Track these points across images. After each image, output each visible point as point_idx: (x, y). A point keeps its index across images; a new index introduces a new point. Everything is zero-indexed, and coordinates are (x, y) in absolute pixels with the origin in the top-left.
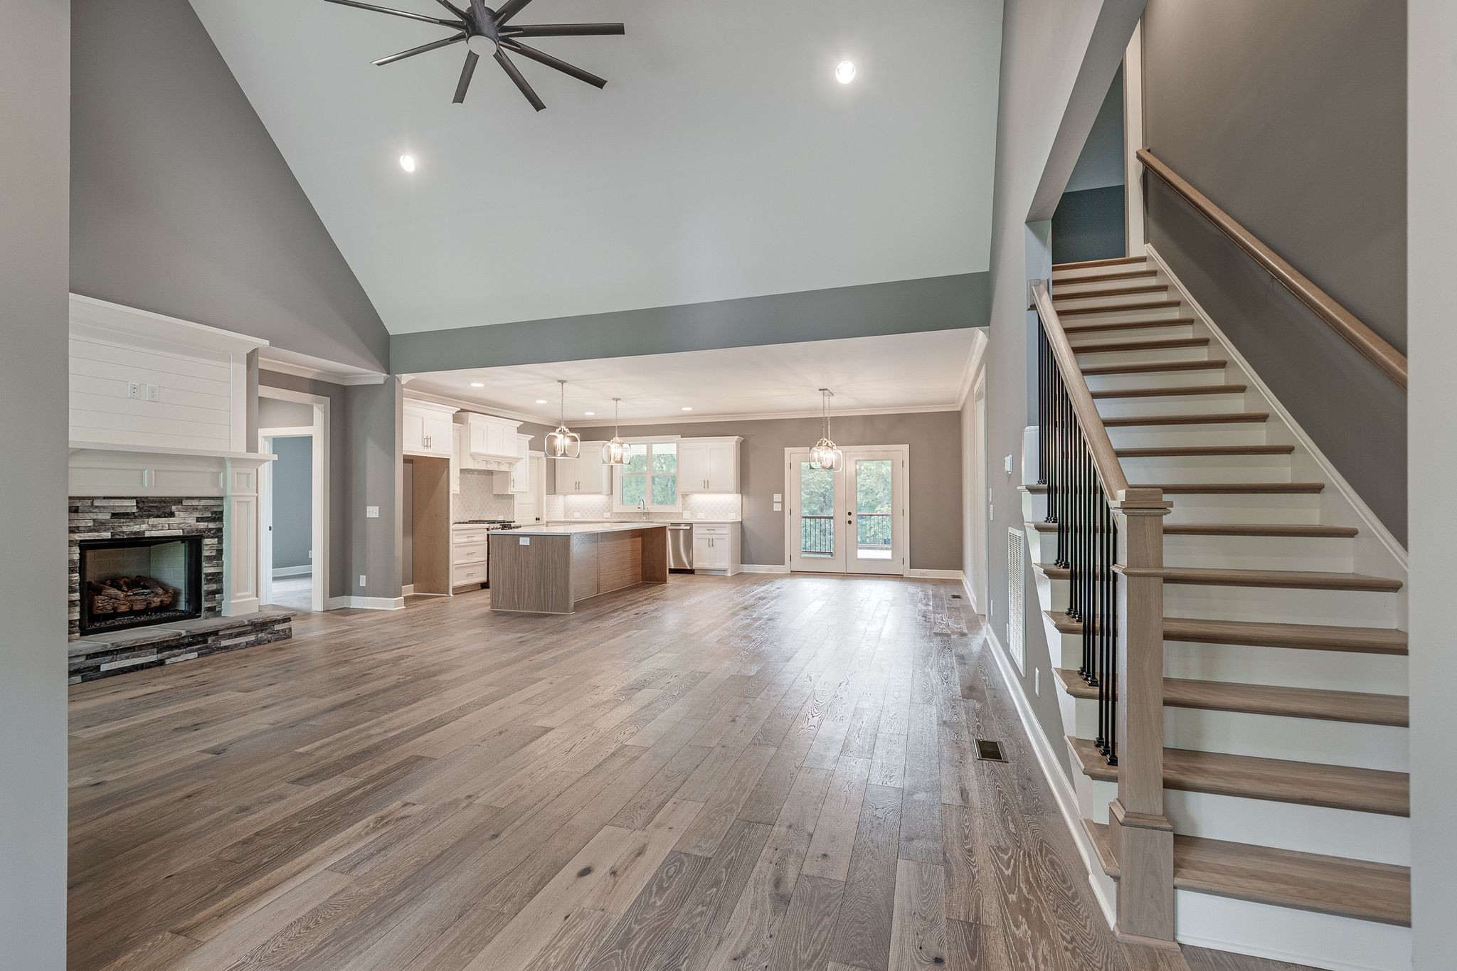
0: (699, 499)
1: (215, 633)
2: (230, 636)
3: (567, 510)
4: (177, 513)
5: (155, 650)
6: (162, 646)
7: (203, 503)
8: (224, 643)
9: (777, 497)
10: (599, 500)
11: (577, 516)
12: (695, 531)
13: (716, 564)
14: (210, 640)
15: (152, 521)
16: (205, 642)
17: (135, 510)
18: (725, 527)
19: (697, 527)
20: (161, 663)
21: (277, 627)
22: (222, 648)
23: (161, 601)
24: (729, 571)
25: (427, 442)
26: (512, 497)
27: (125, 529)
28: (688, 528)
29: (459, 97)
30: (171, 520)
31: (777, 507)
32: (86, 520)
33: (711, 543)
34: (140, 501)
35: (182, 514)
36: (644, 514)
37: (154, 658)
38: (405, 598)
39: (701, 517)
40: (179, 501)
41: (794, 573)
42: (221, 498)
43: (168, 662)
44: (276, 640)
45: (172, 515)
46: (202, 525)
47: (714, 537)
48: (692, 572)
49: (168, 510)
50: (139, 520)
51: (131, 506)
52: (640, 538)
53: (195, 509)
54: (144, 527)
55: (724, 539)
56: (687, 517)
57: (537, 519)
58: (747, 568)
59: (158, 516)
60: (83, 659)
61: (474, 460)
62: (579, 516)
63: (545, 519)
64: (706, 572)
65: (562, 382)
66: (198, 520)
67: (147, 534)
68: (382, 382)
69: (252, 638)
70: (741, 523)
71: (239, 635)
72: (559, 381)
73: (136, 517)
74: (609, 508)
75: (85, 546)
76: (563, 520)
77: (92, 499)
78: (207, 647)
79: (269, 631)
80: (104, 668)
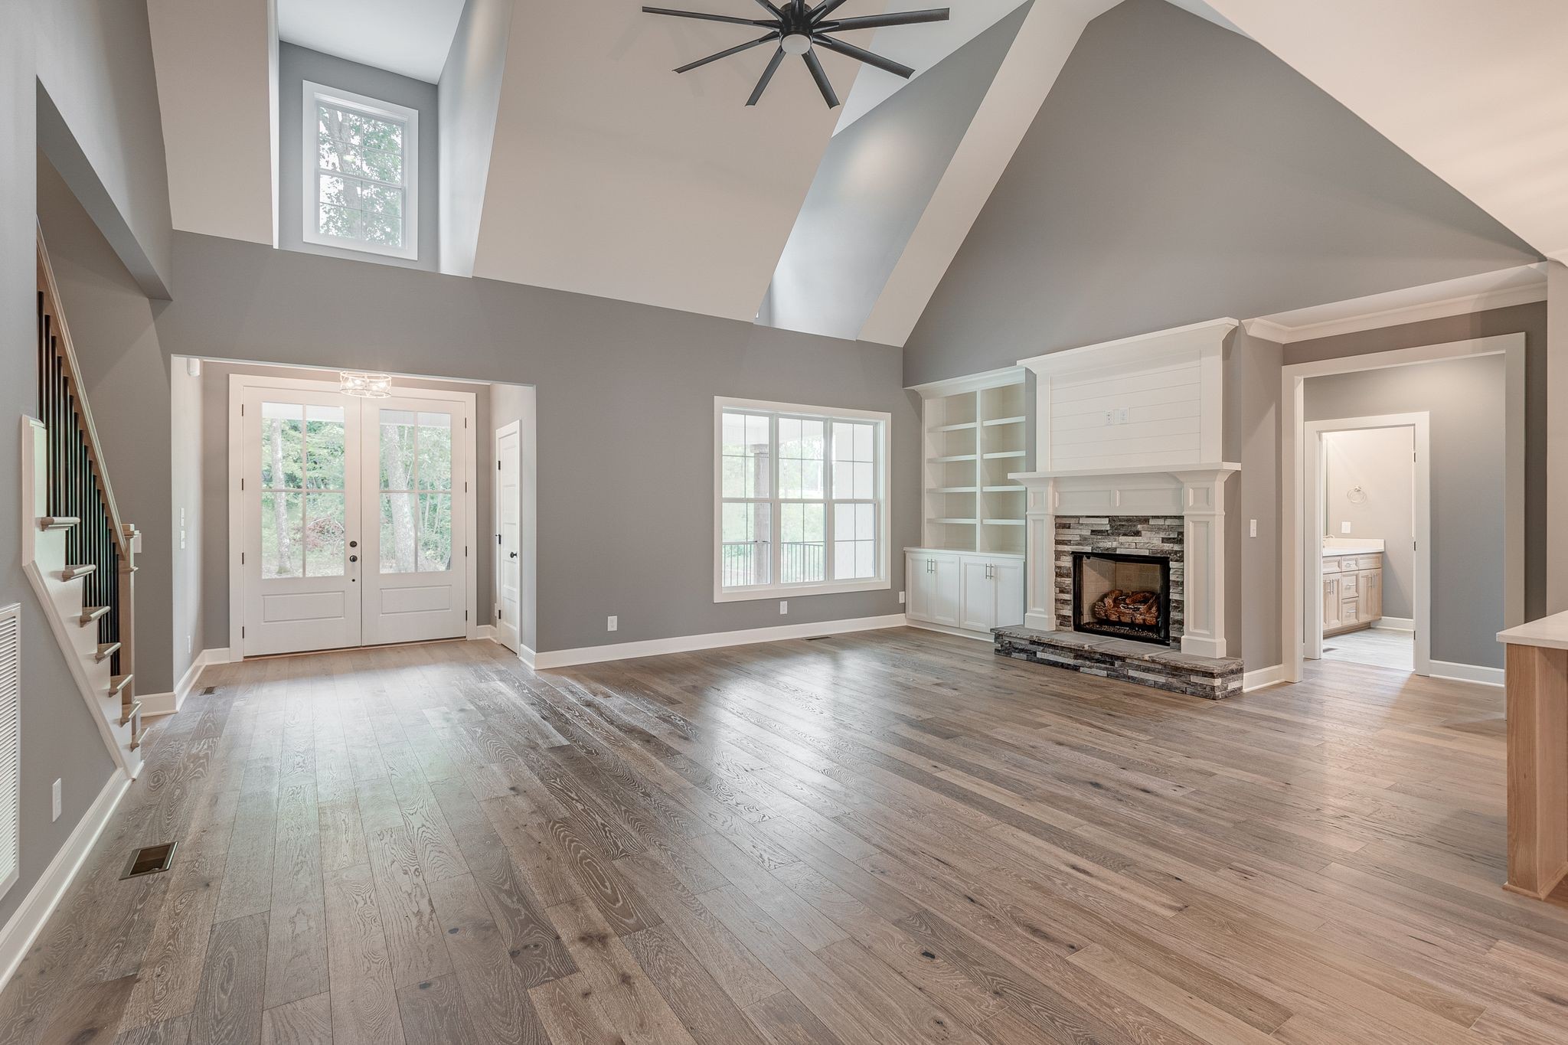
1: (1122, 659)
2: (1138, 668)
4: (1143, 532)
5: (1072, 655)
6: (1079, 654)
7: (1168, 522)
8: (1132, 673)
14: (1117, 663)
15: (1122, 539)
16: (1113, 664)
17: (1108, 528)
20: (1076, 668)
21: (1194, 679)
22: (1129, 677)
27: (1101, 545)
30: (1137, 539)
32: (1073, 535)
34: (1112, 519)
35: (1148, 534)
37: (1071, 662)
40: (1145, 520)
42: (1182, 518)
43: (1082, 669)
44: (1193, 694)
45: (1137, 534)
46: (1168, 547)
49: (1133, 529)
50: (1112, 537)
51: (1105, 525)
53: (1159, 529)
54: (1115, 544)
59: (1125, 535)
60: (1027, 642)
66: (1164, 540)
67: (1118, 552)
69: (1162, 679)
71: (1147, 670)
73: (1108, 535)
75: (1078, 557)
77: (1078, 517)
78: (1114, 671)
79: (1183, 679)
80: (1039, 655)
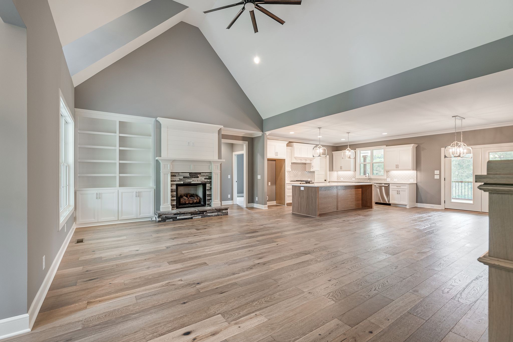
0: (394, 173)
1: (206, 211)
2: (210, 213)
3: (338, 177)
4: (199, 177)
5: (190, 214)
6: (192, 213)
7: (206, 174)
8: (209, 214)
9: (437, 172)
10: (351, 173)
11: (342, 179)
12: (391, 187)
13: (401, 202)
14: (204, 213)
15: (193, 179)
16: (203, 213)
17: (189, 176)
18: (406, 186)
19: (391, 185)
20: (192, 218)
21: (224, 211)
22: (208, 216)
23: (197, 201)
24: (408, 206)
25: (276, 154)
26: (314, 172)
27: (186, 181)
28: (387, 185)
29: (256, 30)
30: (198, 179)
31: (437, 177)
32: (177, 178)
33: (398, 193)
34: (190, 173)
35: (201, 177)
36: (369, 179)
37: (190, 217)
38: (268, 206)
39: (396, 181)
40: (200, 173)
41: (446, 209)
42: (211, 173)
43: (193, 218)
44: (223, 215)
45: (198, 177)
46: (206, 180)
47: (400, 190)
48: (389, 205)
49: (197, 176)
50: (190, 179)
51: (188, 175)
52: (361, 189)
53: (204, 176)
54: (191, 180)
55: (405, 191)
56: (389, 181)
57: (325, 180)
58: (419, 205)
59: (194, 178)
60: (173, 215)
61: (296, 159)
62: (343, 180)
63: (328, 181)
64: (396, 205)
65: (320, 128)
66: (205, 179)
67: (192, 183)
68: (261, 135)
69: (216, 214)
70: (416, 184)
71: (213, 212)
72: (318, 128)
73: (189, 178)
74: (354, 177)
75: (178, 185)
76: (337, 181)
77: (179, 173)
78: (204, 215)
79: (221, 212)
80: (178, 218)
